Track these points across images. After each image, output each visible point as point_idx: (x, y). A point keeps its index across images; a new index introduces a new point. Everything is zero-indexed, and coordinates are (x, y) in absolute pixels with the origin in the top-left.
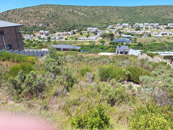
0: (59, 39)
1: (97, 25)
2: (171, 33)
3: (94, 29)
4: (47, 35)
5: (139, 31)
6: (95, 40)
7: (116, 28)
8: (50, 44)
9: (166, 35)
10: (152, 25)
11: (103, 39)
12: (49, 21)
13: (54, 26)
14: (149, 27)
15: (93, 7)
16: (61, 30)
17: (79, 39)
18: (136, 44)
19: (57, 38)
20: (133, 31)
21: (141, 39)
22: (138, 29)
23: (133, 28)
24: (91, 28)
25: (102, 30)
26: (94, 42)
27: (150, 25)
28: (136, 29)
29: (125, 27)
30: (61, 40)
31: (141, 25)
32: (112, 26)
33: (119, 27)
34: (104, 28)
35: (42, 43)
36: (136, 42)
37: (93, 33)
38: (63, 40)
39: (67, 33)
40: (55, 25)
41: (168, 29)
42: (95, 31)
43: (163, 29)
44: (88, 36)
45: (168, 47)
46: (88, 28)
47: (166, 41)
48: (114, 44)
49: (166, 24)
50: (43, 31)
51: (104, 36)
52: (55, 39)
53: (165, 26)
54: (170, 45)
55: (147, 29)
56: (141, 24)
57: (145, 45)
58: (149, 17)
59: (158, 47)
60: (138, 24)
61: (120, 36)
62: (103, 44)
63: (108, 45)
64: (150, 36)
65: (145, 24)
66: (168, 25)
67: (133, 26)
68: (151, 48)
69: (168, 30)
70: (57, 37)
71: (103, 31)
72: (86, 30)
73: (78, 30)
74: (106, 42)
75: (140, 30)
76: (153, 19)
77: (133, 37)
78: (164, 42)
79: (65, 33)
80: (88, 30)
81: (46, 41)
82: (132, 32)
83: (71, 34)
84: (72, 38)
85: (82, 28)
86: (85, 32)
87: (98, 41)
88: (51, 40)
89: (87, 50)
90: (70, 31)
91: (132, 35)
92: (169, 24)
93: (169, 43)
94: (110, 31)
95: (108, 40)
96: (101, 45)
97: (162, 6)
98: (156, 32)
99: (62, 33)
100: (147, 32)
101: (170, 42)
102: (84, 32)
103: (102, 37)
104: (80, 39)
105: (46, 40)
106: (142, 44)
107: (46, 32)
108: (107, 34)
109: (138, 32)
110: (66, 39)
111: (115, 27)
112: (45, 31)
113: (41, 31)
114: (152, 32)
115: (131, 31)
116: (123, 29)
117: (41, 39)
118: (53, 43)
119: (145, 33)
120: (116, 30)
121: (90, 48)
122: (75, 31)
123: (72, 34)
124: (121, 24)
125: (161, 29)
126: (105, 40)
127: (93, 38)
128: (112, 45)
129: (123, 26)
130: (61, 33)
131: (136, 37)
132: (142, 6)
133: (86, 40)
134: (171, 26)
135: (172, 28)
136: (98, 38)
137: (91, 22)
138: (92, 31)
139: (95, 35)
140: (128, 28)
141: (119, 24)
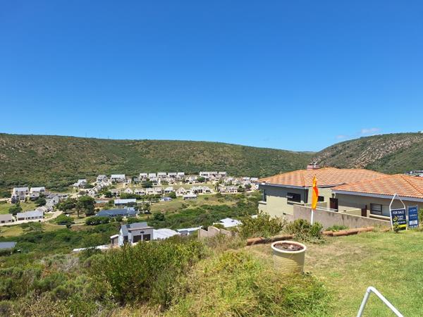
1: (42, 179)
2: (208, 189)
3: (35, 191)
5: (150, 189)
6: (42, 220)
7: (96, 185)
9: (201, 192)
10: (173, 176)
11: (66, 213)
14: (169, 180)
18: (152, 216)
20: (139, 190)
21: (158, 204)
22: (148, 185)
23: (136, 184)
24: (24, 189)
26: (39, 225)
27: (168, 176)
28: (142, 185)
29: (117, 182)
31: (152, 176)
32: (85, 181)
33: (102, 182)
34: (65, 186)
36: (149, 213)
37: (33, 201)
41: (201, 182)
42: (38, 195)
43: (194, 182)
44: (14, 212)
45: (210, 215)
46: (14, 190)
47: (204, 204)
48: (98, 223)
49: (197, 174)
51: (67, 206)
53: (196, 178)
54: (214, 211)
57: (170, 218)
58: (165, 162)
59: (193, 218)
60: (146, 174)
61: (110, 202)
62: (68, 227)
63: (82, 228)
64: (173, 196)
65: (159, 174)
66: (200, 175)
67: (135, 180)
68: (181, 222)
69: (201, 184)
72: (9, 195)
74: (75, 221)
75: (151, 187)
76: (173, 165)
77: (139, 202)
78: (201, 207)
80: (14, 194)
82: (136, 191)
86: (3, 200)
87: (50, 221)
91: (139, 198)
92: (201, 173)
93: (211, 208)
94: (82, 193)
95: (80, 216)
96: (62, 231)
97: (182, 141)
98: (183, 188)
100: (167, 189)
101: (211, 205)
103: (61, 210)
106: (163, 216)
108: (76, 201)
109: (148, 191)
111: (93, 184)
114: (176, 190)
115: (133, 189)
116: (113, 188)
119: (163, 193)
121: (28, 244)
124: (109, 176)
125: (190, 183)
126: (72, 216)
127: (33, 214)
128: (93, 227)
129: (114, 180)
131: (146, 201)
133: (10, 221)
134: (205, 177)
135: (208, 180)
136: (50, 212)
137: (21, 173)
138: (29, 195)
139: (38, 206)
140: (124, 184)
141: (104, 176)
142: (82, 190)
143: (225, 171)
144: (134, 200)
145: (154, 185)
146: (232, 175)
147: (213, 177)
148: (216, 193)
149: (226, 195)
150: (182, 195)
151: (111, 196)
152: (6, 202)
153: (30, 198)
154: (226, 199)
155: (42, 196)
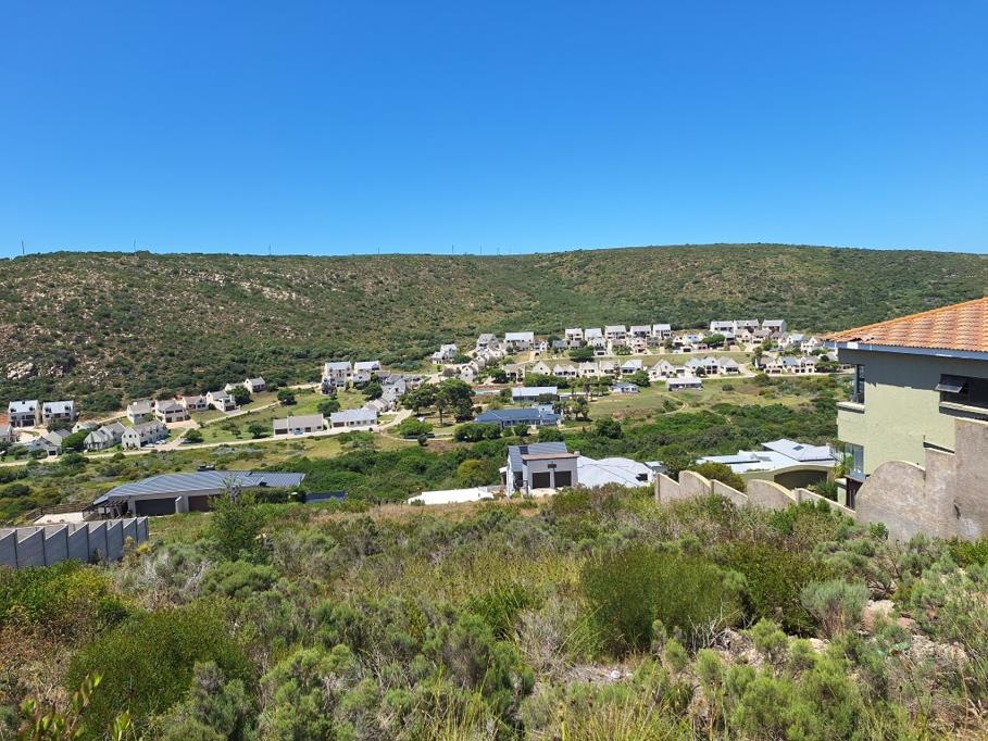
0: (143, 444)
1: (375, 345)
2: (732, 363)
3: (363, 369)
4: (62, 422)
5: (588, 365)
6: (375, 427)
7: (475, 355)
8: (86, 479)
9: (715, 372)
10: (643, 335)
11: (419, 415)
12: (79, 340)
13: (109, 366)
14: (631, 342)
15: (342, 259)
16: (157, 388)
17: (279, 432)
18: (592, 428)
19: (131, 436)
20: (563, 367)
21: (607, 400)
22: (584, 354)
23: (556, 352)
24: (343, 365)
25: (405, 369)
26: (370, 438)
27: (631, 333)
28: (570, 355)
29: (518, 349)
30: (160, 447)
31: (593, 335)
32: (454, 347)
33: (488, 350)
34: (416, 359)
35: (23, 483)
36: (586, 419)
37: (359, 388)
38: (174, 445)
39: (196, 400)
40: (118, 362)
41: (714, 347)
42: (367, 377)
43: (696, 346)
44: (327, 409)
45: (737, 429)
46: (327, 367)
47: (723, 401)
48: (480, 438)
49: (703, 327)
50: (34, 403)
51: (420, 400)
52: (117, 442)
53: (701, 336)
54: (747, 420)
55: (623, 351)
56: (590, 332)
57: (634, 431)
58: (623, 300)
59: (692, 436)
60: (579, 331)
61: (503, 394)
62: (421, 442)
63: (449, 448)
64: (642, 382)
65: (609, 329)
66: (712, 330)
67: (556, 344)
68: (662, 444)
69: (715, 351)
70: (129, 431)
71: (414, 375)
72: (317, 378)
73: (268, 381)
74: (436, 432)
75: (591, 360)
76: (642, 308)
77: (565, 394)
78: (713, 408)
79: (183, 403)
80: (326, 375)
81: (53, 466)
82: (558, 369)
83: (220, 406)
84: (231, 427)
85: (290, 369)
86: (308, 386)
87: (390, 431)
88: (91, 457)
89: (334, 488)
90: (216, 388)
91: (563, 386)
92: (713, 325)
93: (739, 411)
94: (449, 373)
95: (444, 420)
96: (409, 451)
97: (665, 248)
98: (666, 363)
99: (167, 404)
100: (628, 365)
101: (742, 405)
102: (302, 387)
103: (409, 407)
104: (284, 431)
105: (51, 459)
106: (618, 428)
107: (58, 407)
108: (436, 390)
109: (584, 369)
110: (193, 438)
111: (470, 354)
112: (45, 405)
113: (21, 408)
114: (649, 367)
115: (551, 364)
116: (510, 362)
117: (20, 453)
118: (103, 473)
119: (618, 374)
120: (476, 366)
121: (348, 474)
122: (249, 385)
123: (232, 402)
124: (500, 336)
125: (685, 350)
126: (429, 421)
127: (358, 416)
128: (470, 446)
129: (511, 345)
130: (159, 408)
131: (580, 393)
132: (580, 251)
133: (319, 428)
134: (726, 334)
135: (732, 341)
136: (390, 412)
137: (338, 334)
138: (351, 378)
139: (368, 400)
140: (533, 353)
141: (490, 336)
142: (449, 366)
143: (779, 317)
144: (553, 390)
145: (596, 356)
146: (799, 327)
147: (746, 333)
148: (753, 375)
149: (781, 380)
150: (663, 378)
151: (506, 381)
152: (312, 391)
153: (355, 384)
154: (782, 389)
155: (376, 379)
